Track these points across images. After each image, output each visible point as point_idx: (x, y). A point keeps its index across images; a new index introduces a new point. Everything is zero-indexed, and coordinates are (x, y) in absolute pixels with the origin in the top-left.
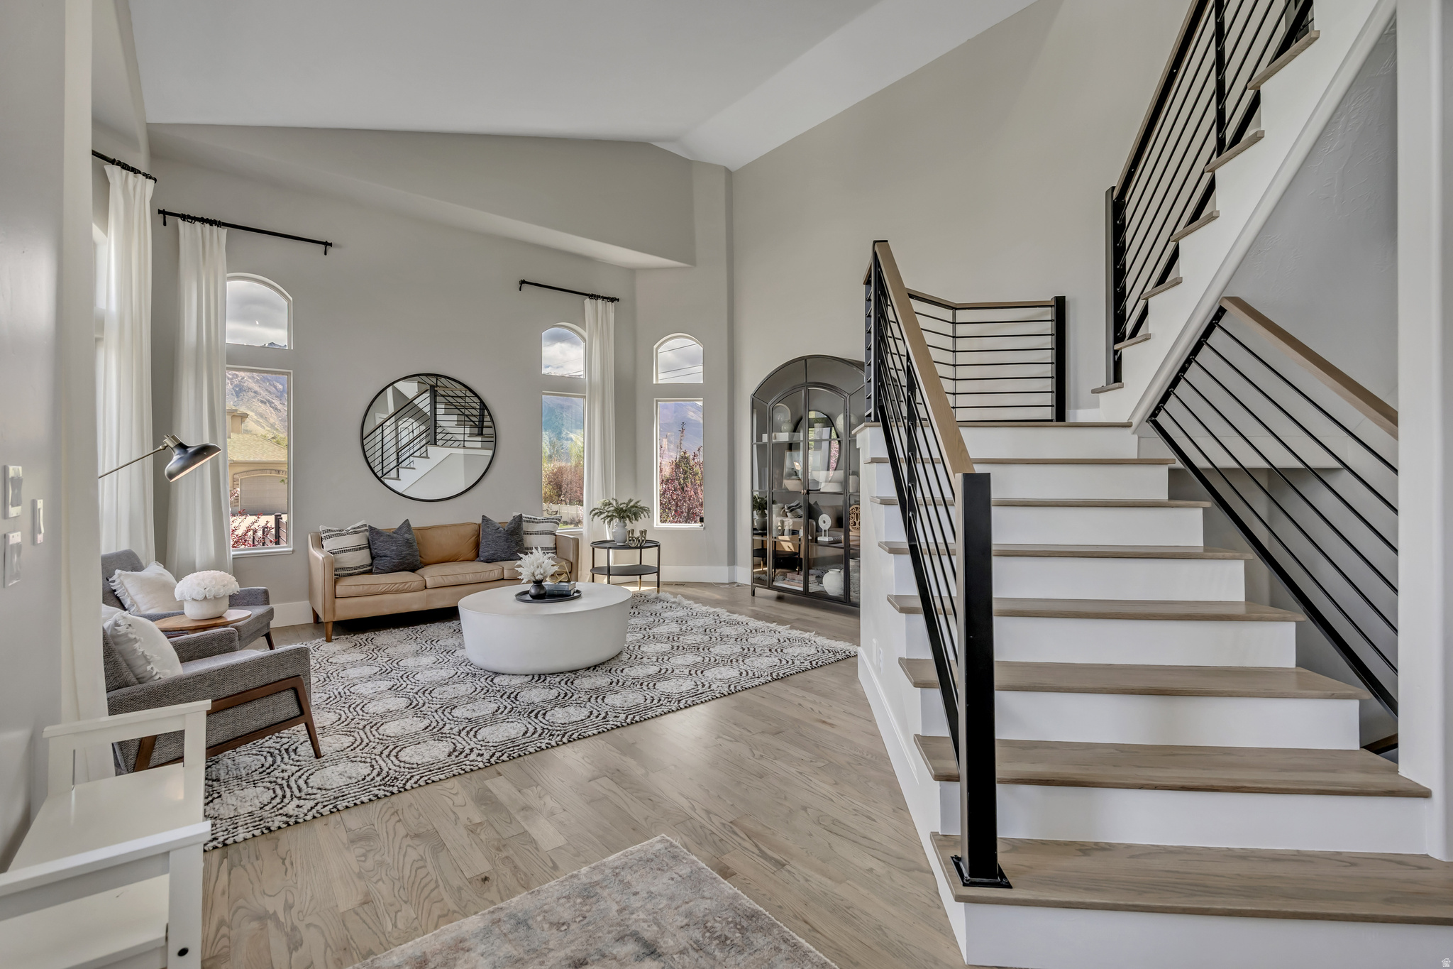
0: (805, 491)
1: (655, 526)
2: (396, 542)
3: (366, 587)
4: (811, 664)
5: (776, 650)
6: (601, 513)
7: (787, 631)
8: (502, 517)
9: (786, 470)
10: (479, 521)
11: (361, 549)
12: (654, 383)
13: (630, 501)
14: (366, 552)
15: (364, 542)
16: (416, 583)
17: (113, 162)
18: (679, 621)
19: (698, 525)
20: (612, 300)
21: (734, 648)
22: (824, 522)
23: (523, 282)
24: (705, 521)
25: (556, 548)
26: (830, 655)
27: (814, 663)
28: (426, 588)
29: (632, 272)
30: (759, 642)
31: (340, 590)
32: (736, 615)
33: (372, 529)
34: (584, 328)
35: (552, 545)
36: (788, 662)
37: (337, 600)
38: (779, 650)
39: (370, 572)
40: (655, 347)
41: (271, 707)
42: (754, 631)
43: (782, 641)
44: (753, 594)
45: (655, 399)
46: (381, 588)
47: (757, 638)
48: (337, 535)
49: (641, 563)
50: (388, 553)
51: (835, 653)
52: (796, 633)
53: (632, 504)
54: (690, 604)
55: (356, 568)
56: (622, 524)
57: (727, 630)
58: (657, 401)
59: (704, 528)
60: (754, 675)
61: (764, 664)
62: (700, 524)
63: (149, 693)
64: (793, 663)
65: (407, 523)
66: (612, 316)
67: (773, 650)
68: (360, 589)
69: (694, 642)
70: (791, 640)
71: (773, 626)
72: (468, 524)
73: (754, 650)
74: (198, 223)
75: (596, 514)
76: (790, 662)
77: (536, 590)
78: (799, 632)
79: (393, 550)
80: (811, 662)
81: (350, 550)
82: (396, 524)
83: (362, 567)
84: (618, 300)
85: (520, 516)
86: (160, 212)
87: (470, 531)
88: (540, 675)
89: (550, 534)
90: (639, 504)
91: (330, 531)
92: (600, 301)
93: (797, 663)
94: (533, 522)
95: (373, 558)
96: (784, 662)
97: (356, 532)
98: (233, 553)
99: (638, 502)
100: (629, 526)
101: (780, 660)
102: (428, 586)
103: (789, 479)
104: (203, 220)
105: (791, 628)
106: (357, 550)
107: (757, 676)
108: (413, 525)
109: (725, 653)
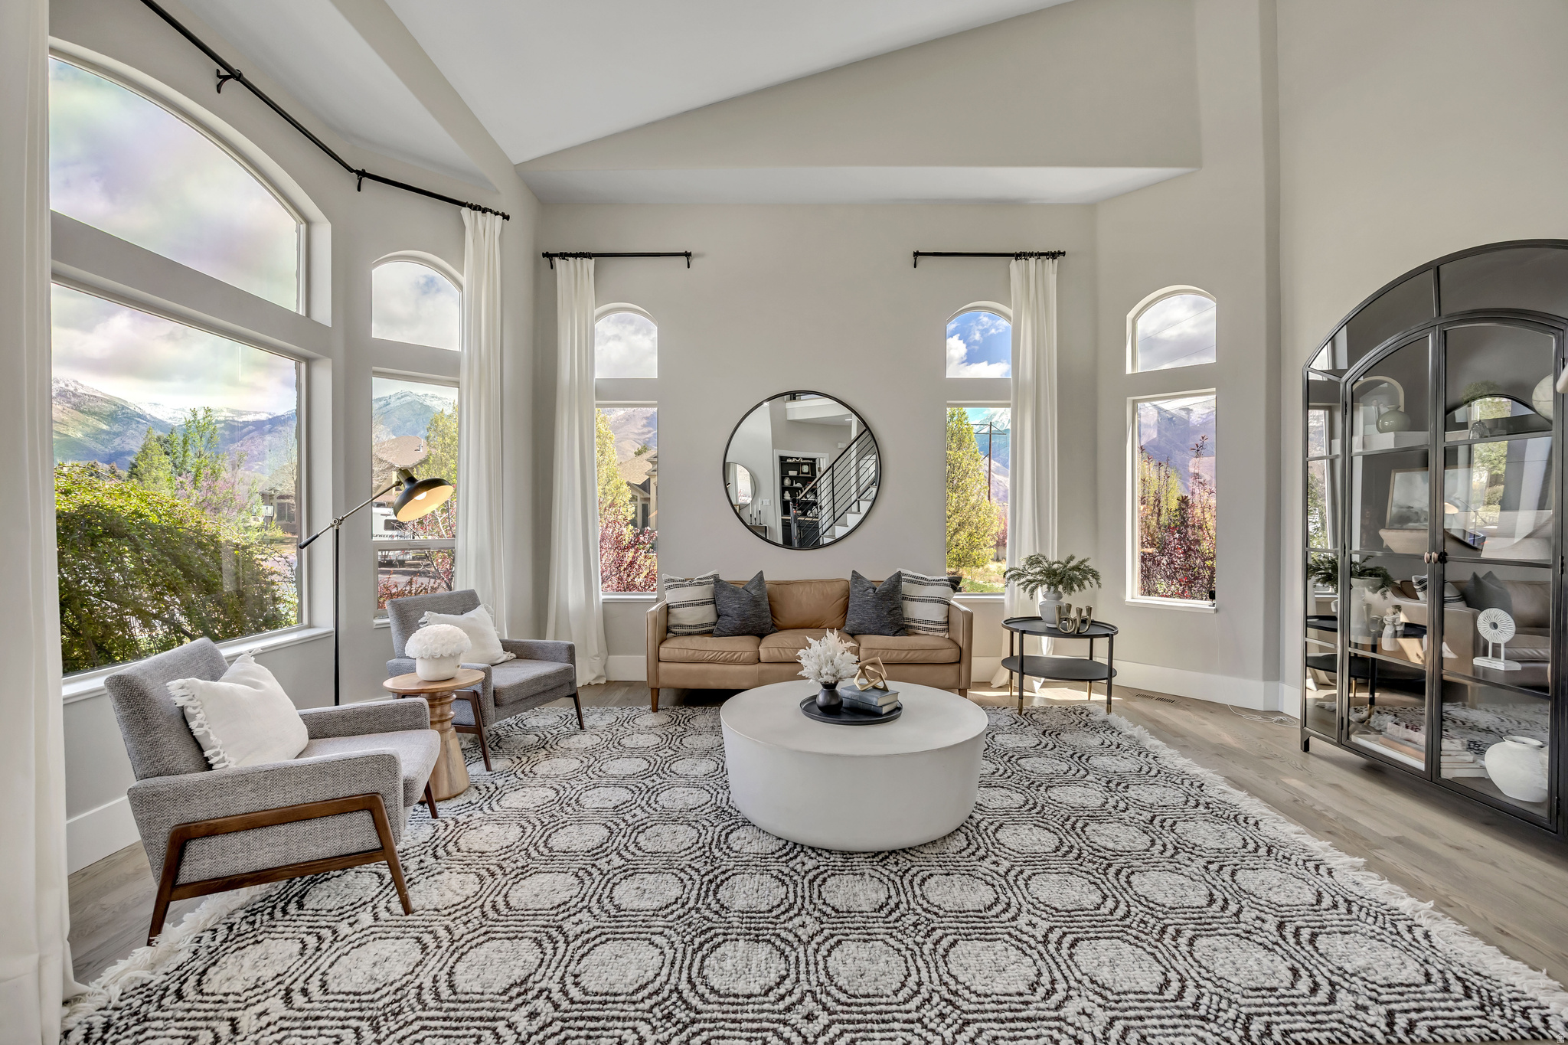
0: (1435, 555)
1: (1128, 598)
2: (739, 599)
3: (690, 653)
4: (1391, 1024)
5: (1297, 934)
6: (1020, 576)
7: (1352, 875)
8: (878, 573)
9: (1392, 510)
10: (849, 577)
11: (702, 604)
12: (1129, 371)
13: (1072, 558)
14: (709, 609)
15: (708, 595)
16: (746, 654)
17: (463, 205)
18: (1115, 783)
19: (1205, 604)
20: (1053, 255)
21: (1190, 892)
22: (1495, 626)
23: (917, 254)
24: (1217, 595)
25: (948, 623)
26: (1468, 1007)
27: (1401, 1021)
28: (759, 661)
29: (1089, 209)
30: (1261, 892)
31: (665, 651)
32: (1242, 794)
33: (717, 580)
34: (1009, 305)
35: (941, 618)
36: (1314, 989)
37: (661, 664)
38: (1305, 934)
39: (710, 633)
40: (1130, 315)
41: (338, 831)
42: (1263, 851)
43: (1327, 901)
44: (1306, 747)
45: (1130, 399)
46: (707, 656)
47: (1262, 875)
48: (677, 586)
49: (1091, 658)
50: (730, 612)
51: (1489, 1003)
52: (1376, 888)
53: (1073, 564)
54: (1157, 747)
55: (695, 626)
56: (1052, 595)
57: (1203, 833)
58: (1135, 402)
59: (1216, 610)
60: (1196, 1006)
61: (1243, 973)
62: (1209, 602)
63: (175, 790)
64: (1332, 999)
65: (760, 576)
66: (1052, 279)
67: (1289, 929)
68: (684, 654)
69: (1111, 845)
70: (1355, 908)
71: (1318, 846)
72: (838, 581)
73: (1237, 914)
74: (571, 259)
75: (1012, 576)
76: (1322, 996)
77: (825, 697)
78: (1387, 885)
79: (735, 609)
80: (1391, 1014)
81: (689, 605)
82: (748, 575)
83: (703, 625)
84: (1064, 254)
85: (899, 575)
86: (546, 255)
87: (838, 589)
88: (795, 844)
89: (939, 602)
90: (1086, 564)
91: (673, 580)
92: (1032, 260)
93: (1345, 1001)
94: (920, 583)
95: (719, 616)
96: (1303, 986)
97: (700, 584)
98: (602, 597)
99: (1084, 561)
100: (1066, 599)
101: (1295, 971)
102: (762, 658)
103: (1401, 529)
104: (576, 256)
105: (1368, 867)
106: (698, 605)
107: (1202, 1012)
108: (767, 578)
109: (1160, 899)
